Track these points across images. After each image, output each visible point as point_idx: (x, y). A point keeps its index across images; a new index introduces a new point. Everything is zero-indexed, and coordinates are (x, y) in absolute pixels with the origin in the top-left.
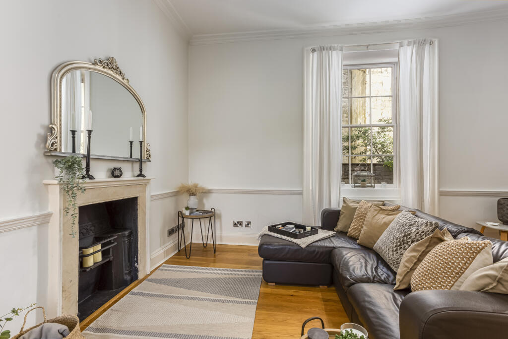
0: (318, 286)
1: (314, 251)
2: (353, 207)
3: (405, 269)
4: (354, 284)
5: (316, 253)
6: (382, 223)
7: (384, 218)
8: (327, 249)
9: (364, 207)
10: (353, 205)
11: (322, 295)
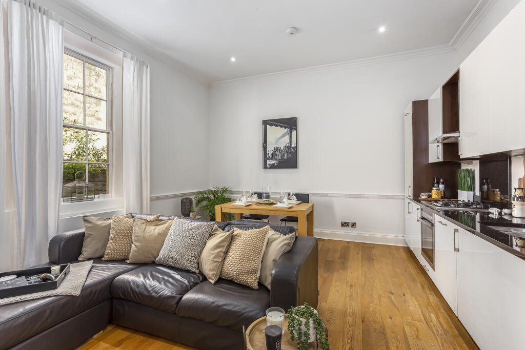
0: (91, 336)
1: (91, 293)
2: (103, 225)
3: (216, 264)
4: (181, 298)
5: (93, 293)
6: (156, 234)
7: (155, 229)
8: (106, 283)
9: (122, 222)
10: (102, 223)
11: (108, 343)
